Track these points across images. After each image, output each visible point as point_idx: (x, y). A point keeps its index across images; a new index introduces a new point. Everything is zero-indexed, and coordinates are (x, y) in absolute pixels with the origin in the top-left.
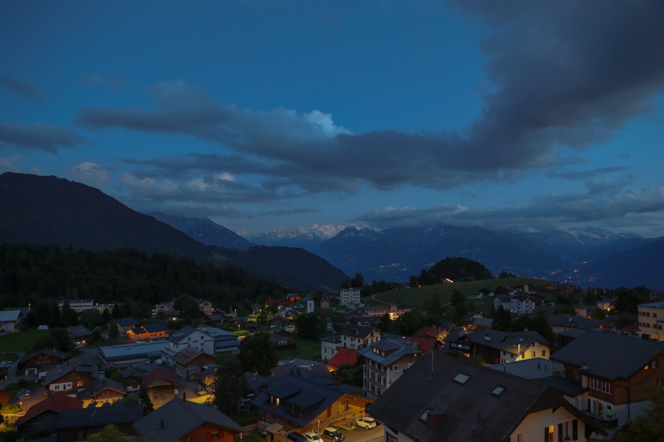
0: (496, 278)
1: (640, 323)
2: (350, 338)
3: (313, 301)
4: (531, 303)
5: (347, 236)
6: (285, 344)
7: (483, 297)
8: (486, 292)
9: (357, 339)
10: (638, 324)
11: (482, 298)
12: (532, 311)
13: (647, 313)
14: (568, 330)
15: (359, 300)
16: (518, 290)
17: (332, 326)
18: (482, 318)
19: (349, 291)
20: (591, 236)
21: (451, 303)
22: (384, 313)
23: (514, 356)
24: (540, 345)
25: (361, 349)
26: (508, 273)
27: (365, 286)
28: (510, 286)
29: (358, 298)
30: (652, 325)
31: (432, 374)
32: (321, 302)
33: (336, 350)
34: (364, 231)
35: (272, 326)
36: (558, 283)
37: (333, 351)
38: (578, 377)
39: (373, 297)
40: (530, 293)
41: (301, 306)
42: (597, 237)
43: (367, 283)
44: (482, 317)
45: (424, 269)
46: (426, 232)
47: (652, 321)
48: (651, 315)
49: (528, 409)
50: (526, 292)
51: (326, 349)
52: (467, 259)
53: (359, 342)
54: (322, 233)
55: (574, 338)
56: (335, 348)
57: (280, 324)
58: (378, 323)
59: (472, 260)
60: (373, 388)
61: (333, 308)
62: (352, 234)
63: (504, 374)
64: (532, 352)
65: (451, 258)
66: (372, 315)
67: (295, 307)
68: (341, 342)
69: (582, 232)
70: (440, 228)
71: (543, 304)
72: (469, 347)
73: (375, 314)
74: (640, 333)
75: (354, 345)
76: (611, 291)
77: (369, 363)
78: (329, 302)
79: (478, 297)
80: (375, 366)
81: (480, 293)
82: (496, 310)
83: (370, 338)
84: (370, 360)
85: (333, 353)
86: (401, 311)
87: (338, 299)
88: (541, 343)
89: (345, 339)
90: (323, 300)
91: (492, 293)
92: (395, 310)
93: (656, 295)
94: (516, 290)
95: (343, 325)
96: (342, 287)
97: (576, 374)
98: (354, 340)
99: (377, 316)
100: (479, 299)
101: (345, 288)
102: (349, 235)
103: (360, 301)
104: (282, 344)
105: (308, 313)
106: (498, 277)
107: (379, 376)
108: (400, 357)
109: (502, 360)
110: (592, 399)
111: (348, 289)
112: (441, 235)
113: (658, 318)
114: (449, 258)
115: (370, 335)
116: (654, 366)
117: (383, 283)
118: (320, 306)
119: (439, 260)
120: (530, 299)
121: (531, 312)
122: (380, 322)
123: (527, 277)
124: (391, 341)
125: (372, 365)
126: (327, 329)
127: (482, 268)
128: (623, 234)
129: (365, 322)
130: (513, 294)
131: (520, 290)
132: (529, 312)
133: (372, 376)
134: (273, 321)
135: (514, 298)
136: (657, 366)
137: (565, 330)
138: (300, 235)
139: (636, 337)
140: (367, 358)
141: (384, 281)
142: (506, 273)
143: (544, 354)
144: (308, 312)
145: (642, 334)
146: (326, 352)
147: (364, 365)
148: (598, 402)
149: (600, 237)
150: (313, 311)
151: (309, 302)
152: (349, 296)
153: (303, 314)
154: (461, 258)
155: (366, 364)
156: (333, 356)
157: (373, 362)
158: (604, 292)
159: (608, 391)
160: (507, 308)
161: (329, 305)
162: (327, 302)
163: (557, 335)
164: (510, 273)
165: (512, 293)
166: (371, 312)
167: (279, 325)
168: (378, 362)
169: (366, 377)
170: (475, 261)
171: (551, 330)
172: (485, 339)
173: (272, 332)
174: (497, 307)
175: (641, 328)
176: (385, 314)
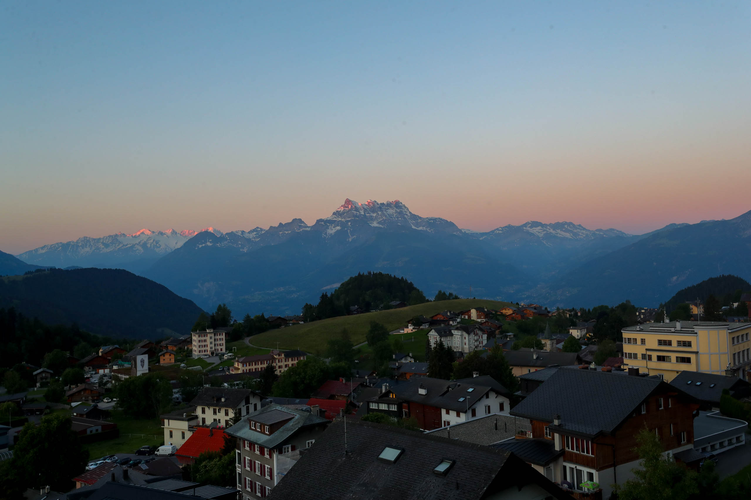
0: (431, 301)
1: (625, 353)
2: (212, 409)
3: (147, 356)
4: (482, 336)
5: (200, 246)
6: (100, 431)
7: (414, 330)
8: (417, 322)
9: (223, 411)
10: (623, 355)
11: (412, 332)
12: (483, 346)
13: (633, 339)
14: (533, 370)
15: (224, 348)
16: (463, 317)
17: (181, 393)
18: (413, 362)
19: (206, 335)
20: (560, 234)
21: (367, 342)
22: (265, 366)
23: (460, 414)
24: (497, 395)
25: (231, 426)
26: (447, 294)
27: (232, 325)
28: (450, 312)
29: (223, 345)
30: (639, 356)
31: (345, 453)
32: (161, 355)
33: (189, 432)
34: (228, 238)
35: (74, 404)
36: (517, 304)
37: (183, 434)
38: (549, 437)
39: (247, 341)
40: (479, 320)
41: (125, 365)
42: (568, 235)
43: (235, 321)
44: (413, 360)
45: (325, 294)
46: (325, 236)
47: (639, 350)
48: (639, 342)
49: (485, 488)
50: (473, 320)
51: (171, 433)
52: (388, 274)
53: (227, 414)
54: (158, 242)
55: (541, 382)
56: (187, 428)
57: (90, 398)
58: (256, 382)
59: (395, 276)
60: (253, 485)
61: (181, 364)
62: (209, 244)
63: (449, 441)
64: (486, 407)
65: (365, 274)
66: (246, 370)
67: (115, 367)
68: (196, 417)
69: (548, 230)
70: (346, 229)
71: (497, 336)
72: (396, 406)
73: (251, 367)
74: (625, 367)
75: (219, 420)
76: (587, 311)
77: (244, 447)
78: (174, 355)
79: (406, 331)
80: (254, 451)
81: (409, 325)
82: (433, 349)
83: (244, 406)
84: (246, 442)
85: (183, 437)
86: (292, 361)
87: (189, 348)
88: (498, 393)
89: (203, 412)
90: (163, 353)
91: (426, 324)
92: (282, 360)
93: (643, 313)
94: (459, 317)
95: (199, 390)
96: (195, 330)
97: (547, 433)
98: (219, 412)
99: (254, 370)
100: (407, 334)
101: (199, 331)
102: (204, 245)
103: (226, 349)
104: (94, 432)
105: (138, 376)
106: (432, 299)
107: (261, 465)
108: (293, 432)
109: (445, 422)
110: (568, 465)
111: (205, 331)
112: (347, 240)
113: (648, 346)
114: (362, 274)
115: (243, 403)
116: (644, 411)
117: (262, 318)
118: (159, 362)
119: (346, 279)
120: (481, 329)
121: (481, 349)
122: (259, 380)
123: (474, 298)
124: (279, 408)
125: (250, 449)
126: (172, 400)
127: (410, 287)
128: (600, 230)
129: (235, 383)
130: (456, 324)
131: (465, 317)
132: (479, 349)
133: (251, 467)
134: (77, 394)
135: (457, 329)
136: (648, 411)
137: (529, 371)
138: (119, 247)
139: (621, 373)
140: (240, 438)
141: (263, 315)
142: (444, 294)
143: (502, 408)
144: (139, 374)
145: (629, 368)
146: (171, 436)
147: (237, 451)
148: (577, 469)
149: (572, 237)
150: (147, 371)
151: (139, 358)
152: (208, 343)
153: (130, 378)
154: (379, 273)
155: (239, 449)
156: (183, 442)
157: (252, 445)
158: (579, 314)
159: (588, 452)
160: (448, 345)
161: (174, 360)
162: (170, 355)
163: (519, 379)
164: (450, 293)
165: (454, 322)
166: (245, 365)
167: (87, 400)
168: (259, 443)
169: (240, 470)
170: (400, 278)
171: (510, 373)
172: (419, 393)
173: (75, 414)
174: (434, 343)
175: (626, 361)
176: (267, 367)
